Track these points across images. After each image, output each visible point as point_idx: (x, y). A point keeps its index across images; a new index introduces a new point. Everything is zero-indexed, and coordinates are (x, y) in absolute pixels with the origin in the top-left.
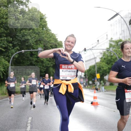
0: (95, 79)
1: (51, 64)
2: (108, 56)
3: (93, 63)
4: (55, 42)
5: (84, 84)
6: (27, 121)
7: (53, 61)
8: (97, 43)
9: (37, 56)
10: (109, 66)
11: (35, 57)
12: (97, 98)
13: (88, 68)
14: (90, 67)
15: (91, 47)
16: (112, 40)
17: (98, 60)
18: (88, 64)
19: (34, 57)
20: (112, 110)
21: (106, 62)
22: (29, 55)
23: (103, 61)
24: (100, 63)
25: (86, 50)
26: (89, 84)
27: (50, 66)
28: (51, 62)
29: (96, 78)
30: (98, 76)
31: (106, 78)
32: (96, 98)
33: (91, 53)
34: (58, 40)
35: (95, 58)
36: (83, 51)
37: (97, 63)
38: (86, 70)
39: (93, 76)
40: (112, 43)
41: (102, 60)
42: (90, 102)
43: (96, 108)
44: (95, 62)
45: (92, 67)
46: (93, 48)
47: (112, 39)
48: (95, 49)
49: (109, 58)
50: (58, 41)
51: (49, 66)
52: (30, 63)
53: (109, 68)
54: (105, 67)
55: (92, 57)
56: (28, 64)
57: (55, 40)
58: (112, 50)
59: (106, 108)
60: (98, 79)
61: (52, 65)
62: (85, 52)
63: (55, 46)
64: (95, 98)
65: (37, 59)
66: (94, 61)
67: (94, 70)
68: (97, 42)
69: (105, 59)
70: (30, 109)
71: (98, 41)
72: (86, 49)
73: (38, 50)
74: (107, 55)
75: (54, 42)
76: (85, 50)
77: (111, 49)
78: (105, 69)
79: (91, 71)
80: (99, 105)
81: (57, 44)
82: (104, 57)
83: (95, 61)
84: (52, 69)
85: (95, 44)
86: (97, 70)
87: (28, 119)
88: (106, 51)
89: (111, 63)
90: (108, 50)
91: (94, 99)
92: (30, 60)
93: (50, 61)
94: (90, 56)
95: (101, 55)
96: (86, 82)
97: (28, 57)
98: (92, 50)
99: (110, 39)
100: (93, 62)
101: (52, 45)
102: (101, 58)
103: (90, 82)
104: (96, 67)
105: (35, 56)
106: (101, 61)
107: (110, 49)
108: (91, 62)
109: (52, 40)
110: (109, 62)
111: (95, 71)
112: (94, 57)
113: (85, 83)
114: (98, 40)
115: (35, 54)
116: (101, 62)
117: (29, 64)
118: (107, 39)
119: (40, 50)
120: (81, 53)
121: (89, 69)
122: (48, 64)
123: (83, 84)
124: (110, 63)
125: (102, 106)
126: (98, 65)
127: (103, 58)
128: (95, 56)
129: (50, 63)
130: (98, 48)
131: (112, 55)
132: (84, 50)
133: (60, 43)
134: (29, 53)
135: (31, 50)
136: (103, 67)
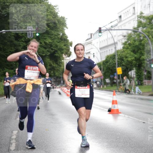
0: (114, 76)
1: (48, 52)
2: (135, 41)
3: (111, 51)
4: (53, 18)
5: (98, 83)
6: (11, 137)
7: (50, 48)
8: (119, 20)
9: (25, 39)
10: (136, 56)
11: (23, 41)
12: (118, 103)
13: (104, 59)
14: (108, 57)
15: (109, 27)
16: (142, 16)
17: (120, 47)
18: (105, 52)
19: (20, 40)
20: (140, 120)
21: (131, 50)
22: (13, 37)
23: (127, 48)
24: (122, 51)
25: (102, 31)
26: (106, 84)
27: (46, 56)
28: (48, 49)
29: (116, 74)
30: (119, 71)
31: (131, 73)
32: (116, 103)
33: (110, 36)
34: (58, 15)
35: (115, 44)
36: (96, 33)
37: (118, 51)
38: (101, 62)
39: (111, 70)
40: (142, 20)
41: (126, 46)
42: (107, 109)
43: (115, 118)
44: (116, 50)
45: (111, 57)
46: (113, 29)
47: (142, 13)
48: (115, 29)
49: (137, 43)
50: (58, 17)
51: (44, 55)
52: (14, 49)
53: (135, 58)
54: (130, 56)
55: (111, 42)
56: (12, 51)
57: (54, 15)
58: (141, 32)
59: (131, 117)
60: (119, 76)
61: (49, 54)
62: (100, 34)
63: (53, 24)
64: (114, 102)
65: (25, 45)
66: (113, 47)
67: (114, 62)
68: (118, 18)
69: (130, 44)
70: (15, 119)
71: (120, 17)
72: (102, 29)
73: (28, 30)
74: (133, 38)
75: (51, 18)
76: (100, 30)
77: (140, 29)
78: (129, 59)
79: (108, 64)
80: (120, 113)
81: (57, 22)
82: (129, 42)
83: (115, 48)
84: (49, 59)
85: (116, 23)
86: (118, 61)
87: (12, 132)
88: (133, 33)
89: (139, 51)
90: (135, 30)
91: (113, 105)
92: (15, 45)
93: (45, 48)
94: (107, 40)
95: (125, 39)
96: (101, 80)
97: (12, 42)
98: (110, 31)
99: (139, 14)
100: (112, 49)
101: (49, 23)
102: (125, 44)
103: (108, 81)
104: (117, 57)
105: (23, 39)
106: (124, 48)
107: (138, 30)
108: (110, 50)
109: (49, 15)
110: (136, 50)
111: (115, 64)
112: (113, 42)
113: (99, 81)
114: (119, 15)
115: (23, 36)
116: (125, 50)
117: (14, 51)
118: (134, 14)
119: (30, 29)
120: (94, 35)
121: (106, 59)
122: (43, 51)
123: (96, 82)
124: (137, 52)
125: (125, 114)
126: (120, 55)
127: (127, 43)
128: (116, 41)
129: (46, 50)
130: (120, 28)
131: (142, 38)
132: (98, 31)
133: (62, 21)
134: (14, 35)
135: (17, 30)
136: (127, 57)
